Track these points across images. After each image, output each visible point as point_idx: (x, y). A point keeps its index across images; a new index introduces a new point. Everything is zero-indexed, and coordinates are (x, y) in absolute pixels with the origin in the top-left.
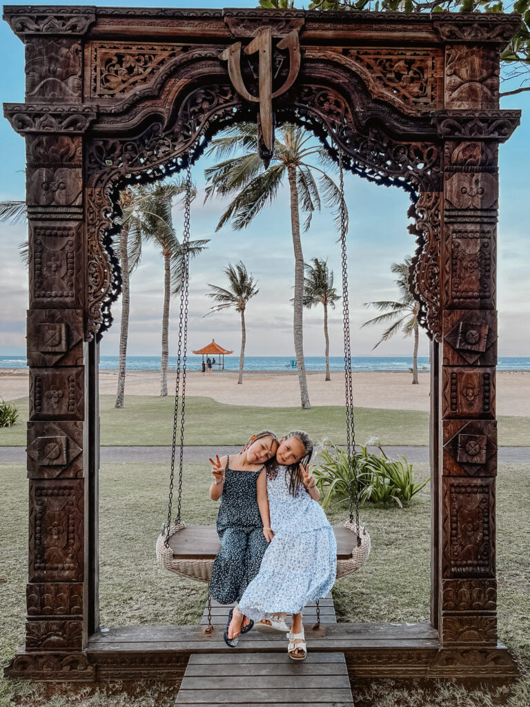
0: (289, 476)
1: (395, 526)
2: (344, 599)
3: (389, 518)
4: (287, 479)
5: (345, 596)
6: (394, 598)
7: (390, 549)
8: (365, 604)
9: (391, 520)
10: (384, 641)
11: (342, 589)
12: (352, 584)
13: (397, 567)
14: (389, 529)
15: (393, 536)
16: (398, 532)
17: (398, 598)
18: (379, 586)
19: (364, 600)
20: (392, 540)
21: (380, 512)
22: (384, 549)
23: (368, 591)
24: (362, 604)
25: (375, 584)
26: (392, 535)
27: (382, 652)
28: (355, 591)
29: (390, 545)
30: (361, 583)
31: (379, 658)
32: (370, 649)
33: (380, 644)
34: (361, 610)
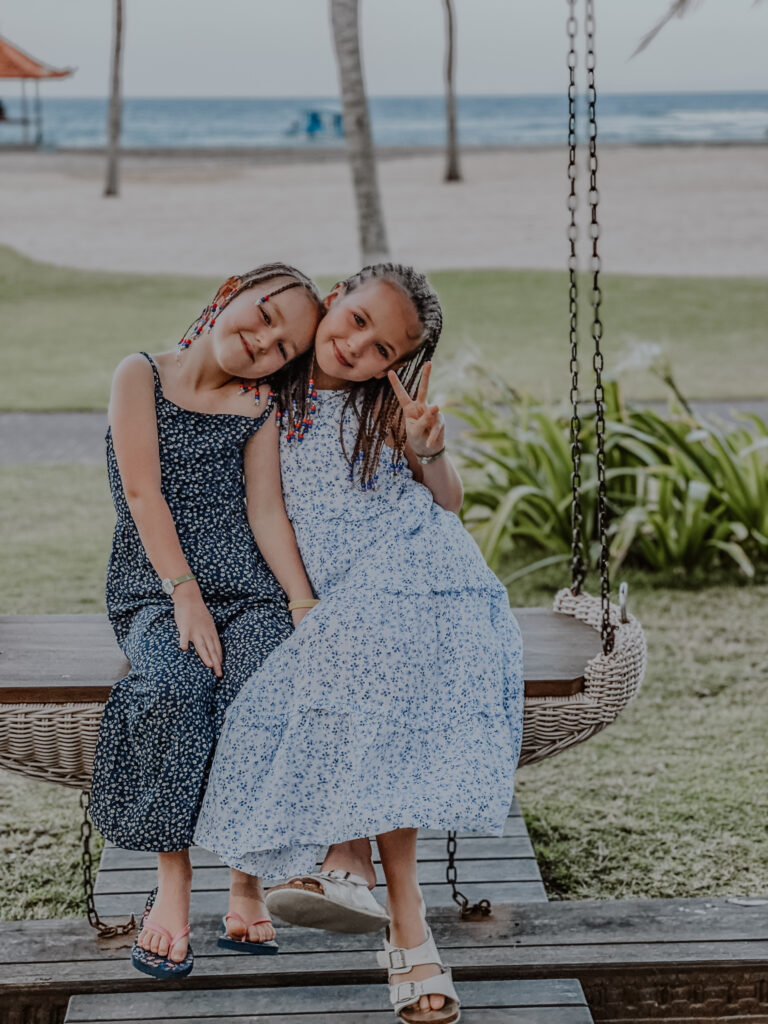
0: (353, 425)
1: (727, 641)
2: (563, 846)
3: (706, 617)
4: (347, 437)
5: (564, 838)
6: (735, 841)
7: (712, 709)
8: (635, 858)
9: (712, 623)
10: (711, 947)
11: (556, 819)
12: (589, 806)
13: (742, 758)
14: (705, 650)
15: (723, 671)
16: (738, 656)
17: (747, 843)
18: (684, 809)
19: (632, 849)
20: (721, 681)
21: (674, 599)
22: (691, 708)
23: (645, 825)
24: (626, 859)
25: (668, 804)
26: (716, 665)
27: (703, 977)
28: (602, 824)
29: (714, 694)
30: (619, 802)
31: (694, 996)
32: (664, 969)
33: (698, 954)
34: (623, 876)
